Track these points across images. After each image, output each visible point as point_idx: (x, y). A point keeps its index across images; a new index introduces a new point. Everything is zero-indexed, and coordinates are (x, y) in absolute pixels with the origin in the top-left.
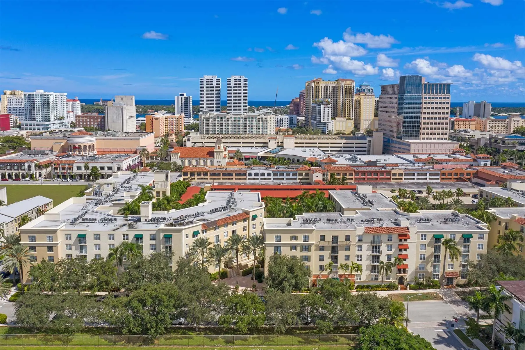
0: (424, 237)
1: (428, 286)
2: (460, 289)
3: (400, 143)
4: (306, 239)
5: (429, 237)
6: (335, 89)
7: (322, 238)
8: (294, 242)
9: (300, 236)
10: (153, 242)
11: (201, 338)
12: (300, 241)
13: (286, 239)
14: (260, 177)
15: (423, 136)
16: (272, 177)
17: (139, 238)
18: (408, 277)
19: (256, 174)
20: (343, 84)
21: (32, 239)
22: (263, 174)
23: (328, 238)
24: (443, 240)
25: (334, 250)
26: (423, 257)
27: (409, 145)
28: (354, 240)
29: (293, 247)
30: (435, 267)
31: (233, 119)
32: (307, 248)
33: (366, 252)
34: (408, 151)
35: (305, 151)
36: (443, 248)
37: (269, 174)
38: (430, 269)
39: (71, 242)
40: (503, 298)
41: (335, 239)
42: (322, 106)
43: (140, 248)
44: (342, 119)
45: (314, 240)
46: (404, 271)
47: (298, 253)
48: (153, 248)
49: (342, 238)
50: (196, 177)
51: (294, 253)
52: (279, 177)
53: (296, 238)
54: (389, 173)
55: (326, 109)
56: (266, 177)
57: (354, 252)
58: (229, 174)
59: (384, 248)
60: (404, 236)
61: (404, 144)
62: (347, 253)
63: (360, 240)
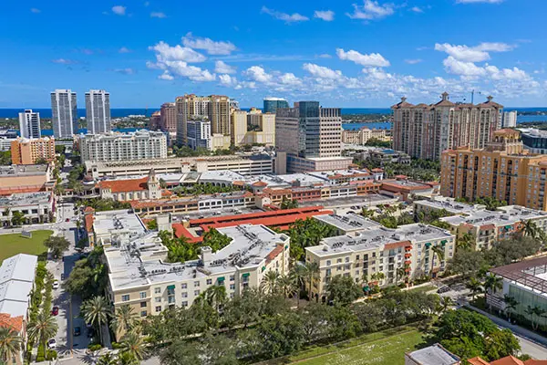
0: (420, 245)
1: (424, 281)
2: (442, 280)
3: (303, 161)
4: (347, 259)
5: (423, 245)
6: (209, 105)
7: (358, 257)
8: (340, 263)
9: (344, 258)
10: (233, 282)
11: (317, 349)
12: (344, 262)
13: (334, 263)
14: (211, 206)
15: (322, 154)
16: (222, 205)
17: (221, 280)
18: (410, 277)
19: (208, 204)
20: (218, 100)
21: (126, 298)
22: (213, 203)
23: (362, 257)
24: (431, 247)
25: (366, 265)
26: (419, 261)
27: (314, 163)
28: (378, 255)
29: (339, 268)
30: (426, 266)
31: (122, 142)
32: (348, 267)
33: (385, 264)
34: (313, 169)
35: (222, 175)
36: (431, 252)
37: (219, 203)
38: (423, 269)
39: (160, 295)
40: (497, 280)
41: (366, 256)
42: (202, 123)
43: (224, 289)
44: (219, 135)
45: (352, 260)
46: (408, 273)
47: (342, 272)
48: (233, 287)
49: (370, 256)
50: (149, 212)
51: (340, 272)
52: (228, 204)
53: (340, 260)
54: (319, 192)
55: (206, 126)
56: (216, 205)
57: (378, 264)
58: (180, 206)
59: (396, 258)
60: (408, 248)
61: (308, 162)
62: (373, 266)
63: (382, 255)
